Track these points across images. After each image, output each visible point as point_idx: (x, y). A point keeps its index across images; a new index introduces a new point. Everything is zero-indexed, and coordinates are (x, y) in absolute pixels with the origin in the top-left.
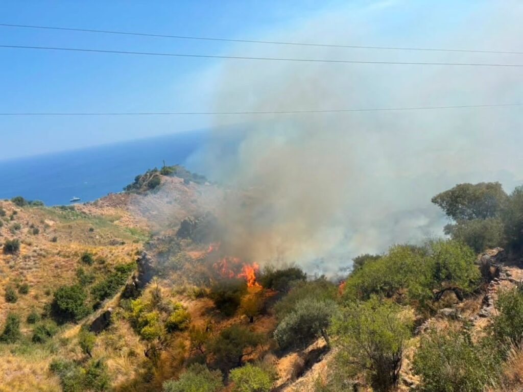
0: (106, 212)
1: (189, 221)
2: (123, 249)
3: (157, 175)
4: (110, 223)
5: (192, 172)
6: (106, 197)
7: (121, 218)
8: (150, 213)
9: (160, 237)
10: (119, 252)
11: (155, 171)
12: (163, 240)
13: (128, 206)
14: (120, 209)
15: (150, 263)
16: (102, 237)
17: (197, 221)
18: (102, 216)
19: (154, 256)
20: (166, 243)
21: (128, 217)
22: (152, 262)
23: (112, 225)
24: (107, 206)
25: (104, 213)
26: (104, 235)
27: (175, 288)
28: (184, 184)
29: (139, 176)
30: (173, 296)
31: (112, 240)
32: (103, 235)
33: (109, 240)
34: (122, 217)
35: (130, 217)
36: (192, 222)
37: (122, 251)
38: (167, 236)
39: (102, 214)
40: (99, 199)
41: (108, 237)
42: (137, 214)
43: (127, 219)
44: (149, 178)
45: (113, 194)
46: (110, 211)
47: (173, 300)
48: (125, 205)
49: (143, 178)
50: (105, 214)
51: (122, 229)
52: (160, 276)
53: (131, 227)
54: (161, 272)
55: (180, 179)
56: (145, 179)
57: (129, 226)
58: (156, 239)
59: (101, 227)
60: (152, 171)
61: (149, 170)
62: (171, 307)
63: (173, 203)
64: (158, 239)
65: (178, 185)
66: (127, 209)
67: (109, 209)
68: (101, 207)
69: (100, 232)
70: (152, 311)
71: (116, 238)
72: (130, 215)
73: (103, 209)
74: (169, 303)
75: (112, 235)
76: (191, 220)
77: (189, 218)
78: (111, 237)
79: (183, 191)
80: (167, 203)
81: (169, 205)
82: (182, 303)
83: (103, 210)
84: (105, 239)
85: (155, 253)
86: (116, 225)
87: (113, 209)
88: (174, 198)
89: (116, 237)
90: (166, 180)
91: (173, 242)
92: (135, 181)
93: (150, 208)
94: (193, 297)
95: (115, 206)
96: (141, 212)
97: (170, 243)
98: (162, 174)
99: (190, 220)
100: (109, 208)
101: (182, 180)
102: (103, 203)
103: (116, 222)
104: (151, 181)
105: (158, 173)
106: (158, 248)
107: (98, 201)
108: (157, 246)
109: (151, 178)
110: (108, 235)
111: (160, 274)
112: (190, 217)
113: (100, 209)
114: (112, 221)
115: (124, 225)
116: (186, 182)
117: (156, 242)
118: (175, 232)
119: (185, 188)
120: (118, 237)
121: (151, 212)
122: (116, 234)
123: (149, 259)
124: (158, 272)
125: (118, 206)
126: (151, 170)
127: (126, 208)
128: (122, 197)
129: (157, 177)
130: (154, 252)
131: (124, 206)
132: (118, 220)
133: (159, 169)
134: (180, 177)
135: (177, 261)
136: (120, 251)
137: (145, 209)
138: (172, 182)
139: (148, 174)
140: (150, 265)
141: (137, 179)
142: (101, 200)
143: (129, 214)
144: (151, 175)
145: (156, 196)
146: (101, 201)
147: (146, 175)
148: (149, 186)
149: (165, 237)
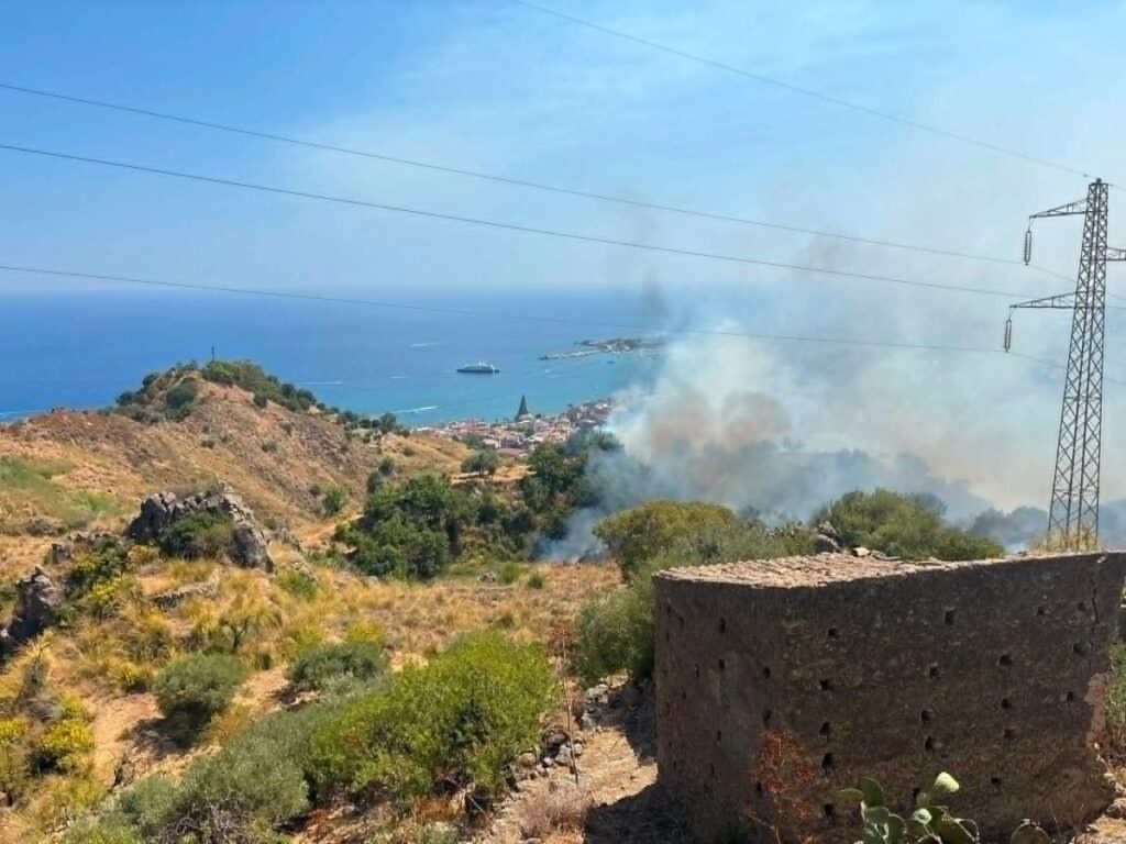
0: (36, 452)
1: (159, 503)
2: (37, 547)
3: (192, 379)
4: (41, 478)
5: (282, 381)
6: (46, 418)
7: (74, 471)
8: (151, 465)
9: (85, 534)
10: (22, 554)
11: (191, 368)
12: (91, 543)
13: (98, 444)
14: (78, 448)
15: (45, 595)
16: (10, 512)
17: (180, 506)
18: (23, 461)
19: (59, 578)
20: (95, 550)
21: (91, 469)
22: (51, 592)
23: (45, 485)
24: (43, 436)
25: (31, 454)
26: (18, 507)
27: (85, 661)
28: (252, 406)
29: (152, 376)
30: (74, 682)
31: (34, 519)
32: (14, 506)
33: (27, 519)
34: (75, 467)
35: (97, 469)
36: (166, 505)
37: (31, 553)
38: (101, 534)
39: (25, 457)
40: (26, 420)
41: (27, 512)
42: (119, 463)
43: (90, 473)
44: (174, 383)
45: (65, 411)
46: (46, 451)
47: (69, 692)
48: (92, 439)
49: (160, 381)
50: (32, 457)
51: (70, 495)
52: (61, 627)
53: (96, 492)
54: (66, 620)
55: (246, 394)
56: (164, 384)
57: (90, 490)
58: (73, 537)
59: (14, 486)
60: (184, 369)
61: (179, 364)
62: (57, 710)
63: (216, 446)
64: (79, 539)
65: (239, 408)
66: (95, 450)
67: (48, 445)
68: (27, 439)
69: (8, 499)
70: (14, 714)
71: (44, 517)
72: (98, 465)
73: (33, 444)
74: (55, 700)
75: (36, 508)
76: (166, 500)
77: (161, 496)
78: (34, 515)
79: (247, 422)
80: (204, 444)
81: (207, 449)
82: (86, 703)
83: (31, 447)
84: (17, 516)
85: (62, 573)
86: (56, 485)
87: (59, 446)
88: (222, 434)
89: (46, 514)
90: (212, 393)
91: (112, 550)
92: (143, 386)
93: (152, 453)
94: (118, 691)
95: (65, 440)
96: (129, 459)
97: (104, 551)
98: (205, 377)
99: (163, 501)
100: (50, 442)
101: (251, 396)
102: (35, 431)
103: (58, 479)
104: (177, 390)
105: (195, 375)
106: (73, 560)
107: (21, 423)
108: (73, 556)
109: (178, 384)
110: (27, 506)
111: (63, 623)
112: (164, 493)
113: (24, 443)
114: (47, 475)
115: (78, 487)
116: (260, 403)
117: (72, 544)
118: (124, 527)
119: (254, 415)
120: (53, 515)
121: (155, 462)
122: (48, 506)
123: (44, 586)
124: (59, 619)
125: (73, 441)
126: (184, 365)
127: (91, 447)
128: (89, 419)
129: (193, 383)
130: (59, 569)
131: (89, 441)
132: (63, 473)
133: (202, 365)
134: (247, 388)
135: (107, 597)
136: (26, 552)
137: (142, 454)
138: (226, 398)
139: (174, 374)
140: (43, 599)
141: (147, 382)
142: (30, 421)
143: (98, 462)
144: (178, 377)
145: (178, 426)
146: (30, 425)
147: (168, 376)
148: (168, 401)
149: (97, 536)
